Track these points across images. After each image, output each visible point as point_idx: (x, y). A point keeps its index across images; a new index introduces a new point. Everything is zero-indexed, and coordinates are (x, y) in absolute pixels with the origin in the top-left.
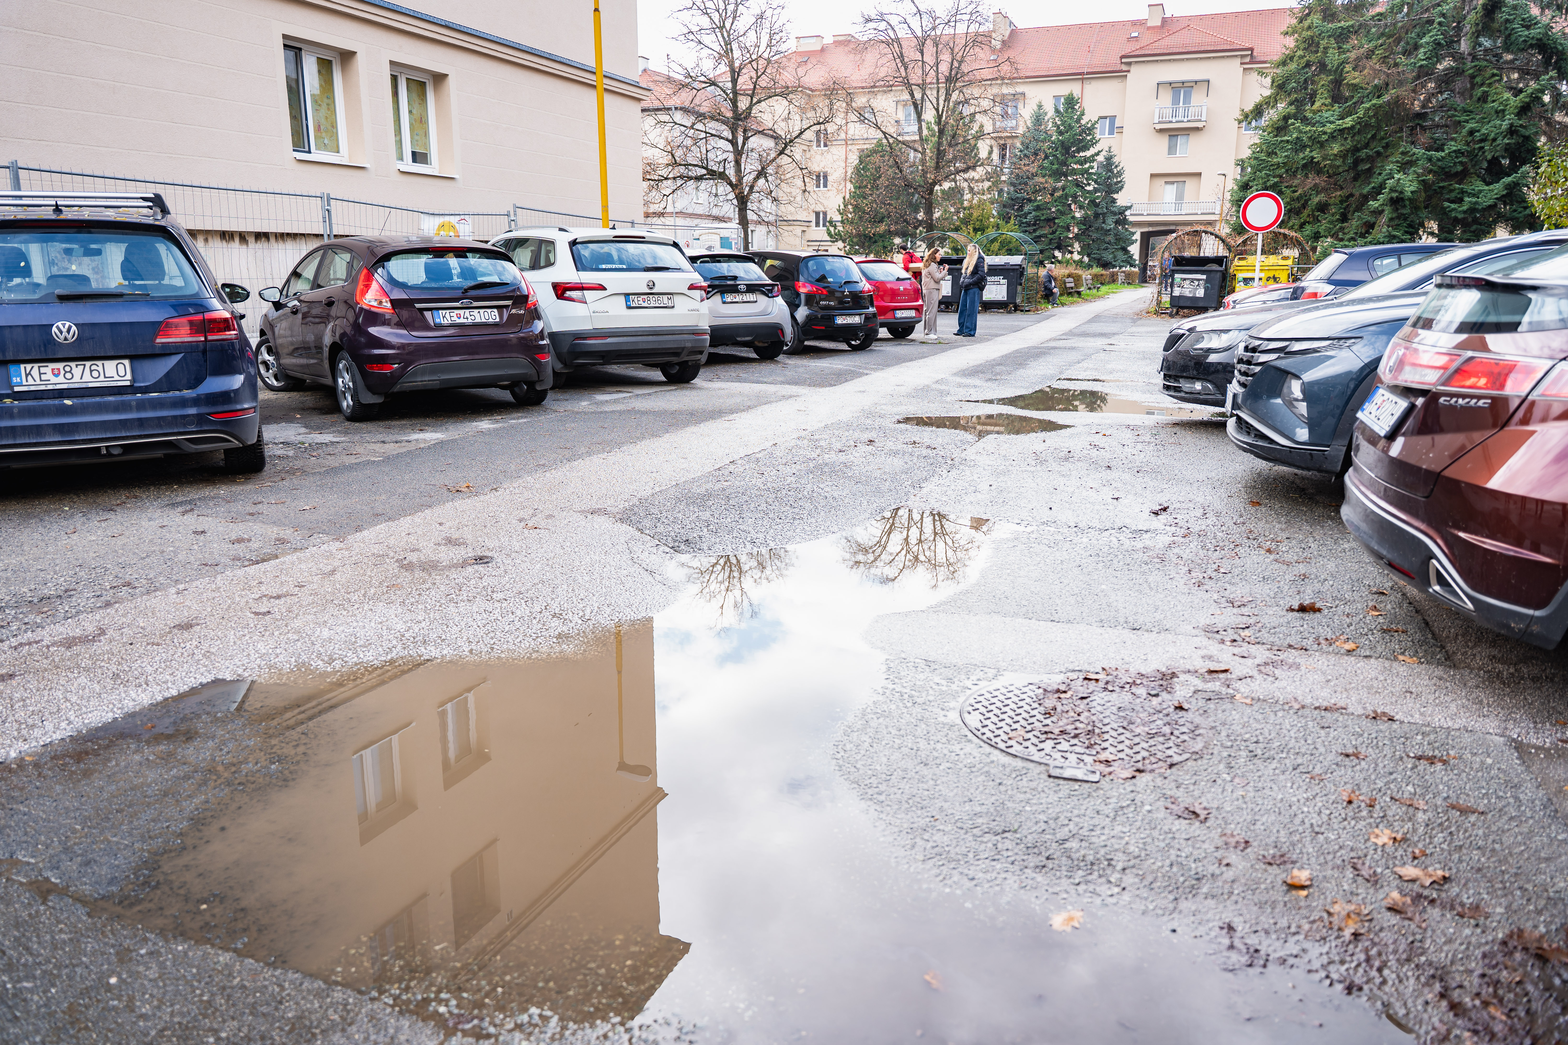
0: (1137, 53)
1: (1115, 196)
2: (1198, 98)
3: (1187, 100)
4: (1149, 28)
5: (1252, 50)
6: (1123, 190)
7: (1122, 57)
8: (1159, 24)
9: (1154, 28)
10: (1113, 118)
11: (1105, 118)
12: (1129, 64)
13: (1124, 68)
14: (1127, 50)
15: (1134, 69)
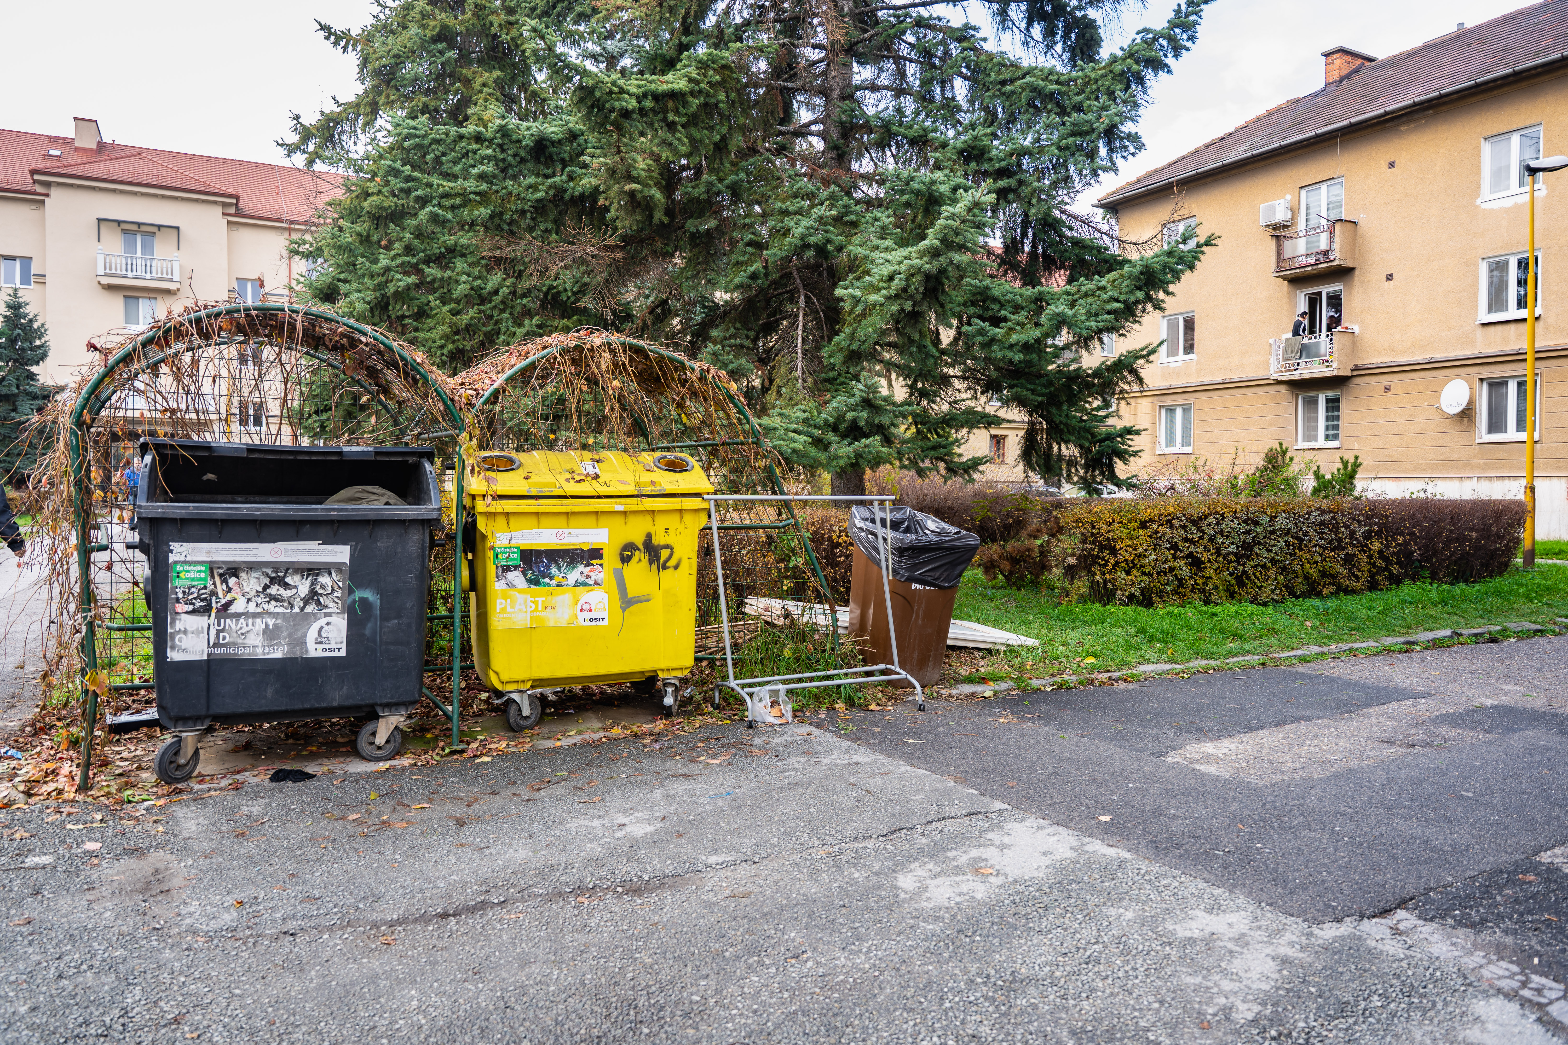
0: (60, 170)
1: (34, 369)
2: (163, 248)
3: (148, 249)
4: (77, 149)
5: (237, 198)
6: (48, 360)
7: (33, 172)
8: (94, 146)
9: (86, 150)
10: (26, 261)
11: (13, 258)
12: (48, 185)
13: (39, 189)
14: (40, 165)
15: (54, 192)
